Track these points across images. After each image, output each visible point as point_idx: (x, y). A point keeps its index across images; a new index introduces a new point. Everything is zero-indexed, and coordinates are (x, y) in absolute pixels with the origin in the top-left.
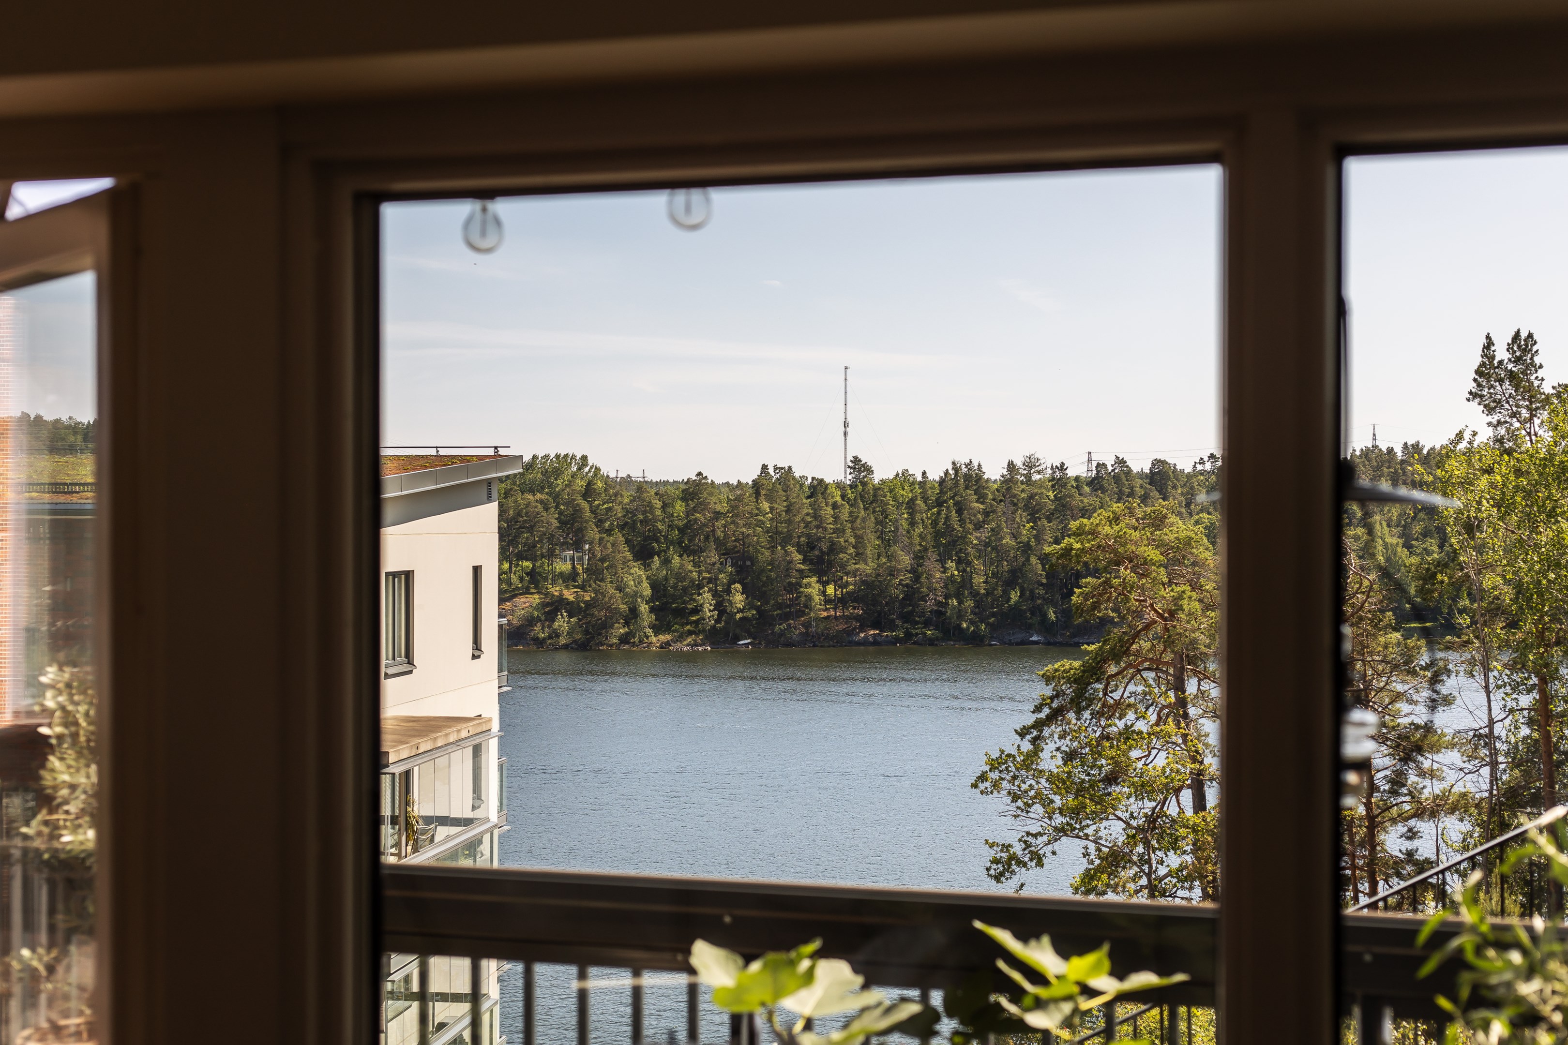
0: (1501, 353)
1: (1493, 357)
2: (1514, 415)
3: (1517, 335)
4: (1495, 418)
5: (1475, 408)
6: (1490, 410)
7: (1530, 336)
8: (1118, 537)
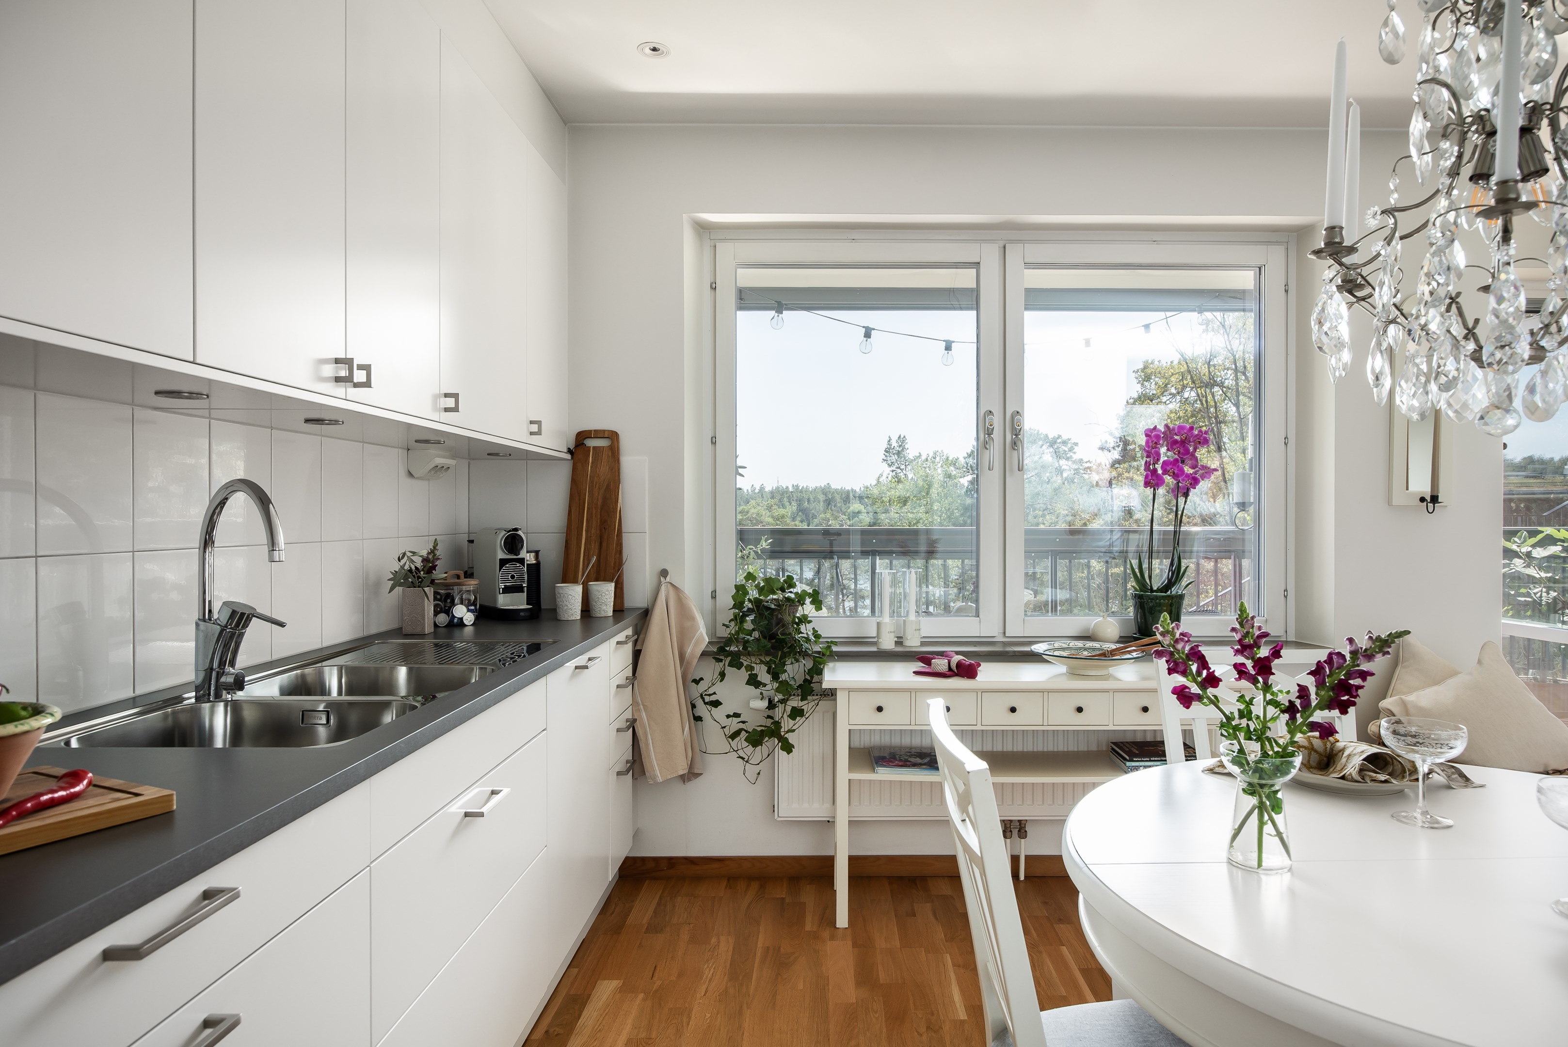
0: (894, 444)
1: (891, 445)
2: (899, 468)
3: (900, 437)
4: (892, 468)
5: (885, 465)
6: (890, 466)
7: (904, 437)
8: (758, 514)
